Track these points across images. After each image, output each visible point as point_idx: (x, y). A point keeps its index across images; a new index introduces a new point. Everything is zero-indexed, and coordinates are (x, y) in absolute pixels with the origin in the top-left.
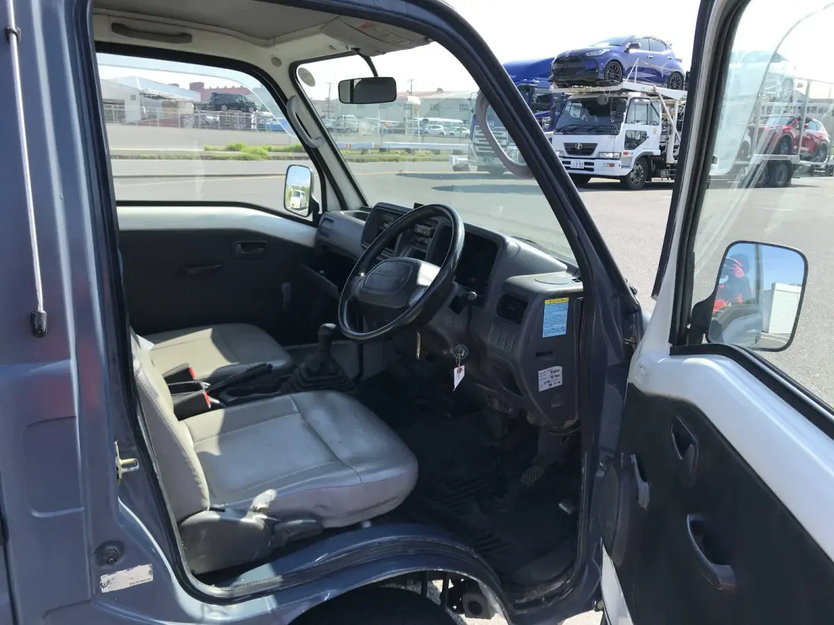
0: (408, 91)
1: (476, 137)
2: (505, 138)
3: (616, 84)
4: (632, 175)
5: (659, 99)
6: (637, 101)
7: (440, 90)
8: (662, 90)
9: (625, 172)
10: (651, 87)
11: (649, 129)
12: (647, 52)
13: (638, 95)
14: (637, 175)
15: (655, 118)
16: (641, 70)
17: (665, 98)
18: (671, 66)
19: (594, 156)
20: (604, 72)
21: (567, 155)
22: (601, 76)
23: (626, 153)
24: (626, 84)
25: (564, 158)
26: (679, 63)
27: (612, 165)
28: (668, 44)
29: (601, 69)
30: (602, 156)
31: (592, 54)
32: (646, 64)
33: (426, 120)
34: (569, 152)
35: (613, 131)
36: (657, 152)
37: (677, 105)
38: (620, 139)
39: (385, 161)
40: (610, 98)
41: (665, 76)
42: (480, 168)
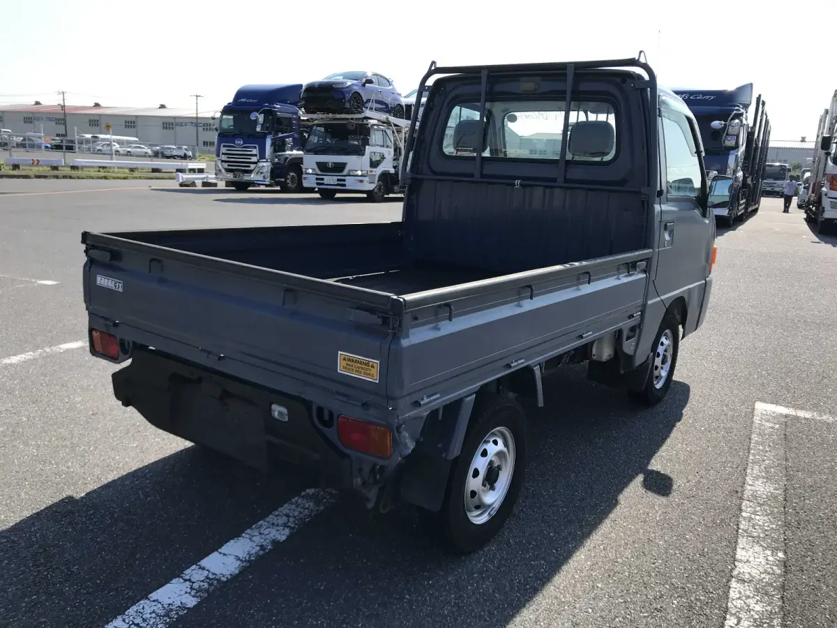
0: (59, 105)
1: (223, 154)
2: (255, 155)
3: (360, 113)
4: (376, 190)
5: (391, 126)
6: (376, 127)
7: (97, 105)
8: (392, 119)
9: (371, 187)
10: (385, 117)
11: (384, 151)
12: (377, 86)
13: (375, 122)
14: (379, 189)
15: (389, 143)
16: (378, 102)
17: (395, 125)
18: (395, 99)
19: (345, 172)
20: (349, 101)
21: (319, 172)
22: (347, 105)
23: (371, 171)
24: (368, 113)
25: (317, 175)
26: (399, 97)
27: (361, 181)
28: (390, 80)
29: (347, 99)
30: (351, 174)
31: (338, 86)
32: (380, 98)
33: (96, 137)
34: (321, 170)
35: (359, 151)
36: (392, 171)
37: (403, 132)
38: (365, 159)
39: (93, 178)
40: (356, 124)
41: (391, 107)
42: (228, 184)
